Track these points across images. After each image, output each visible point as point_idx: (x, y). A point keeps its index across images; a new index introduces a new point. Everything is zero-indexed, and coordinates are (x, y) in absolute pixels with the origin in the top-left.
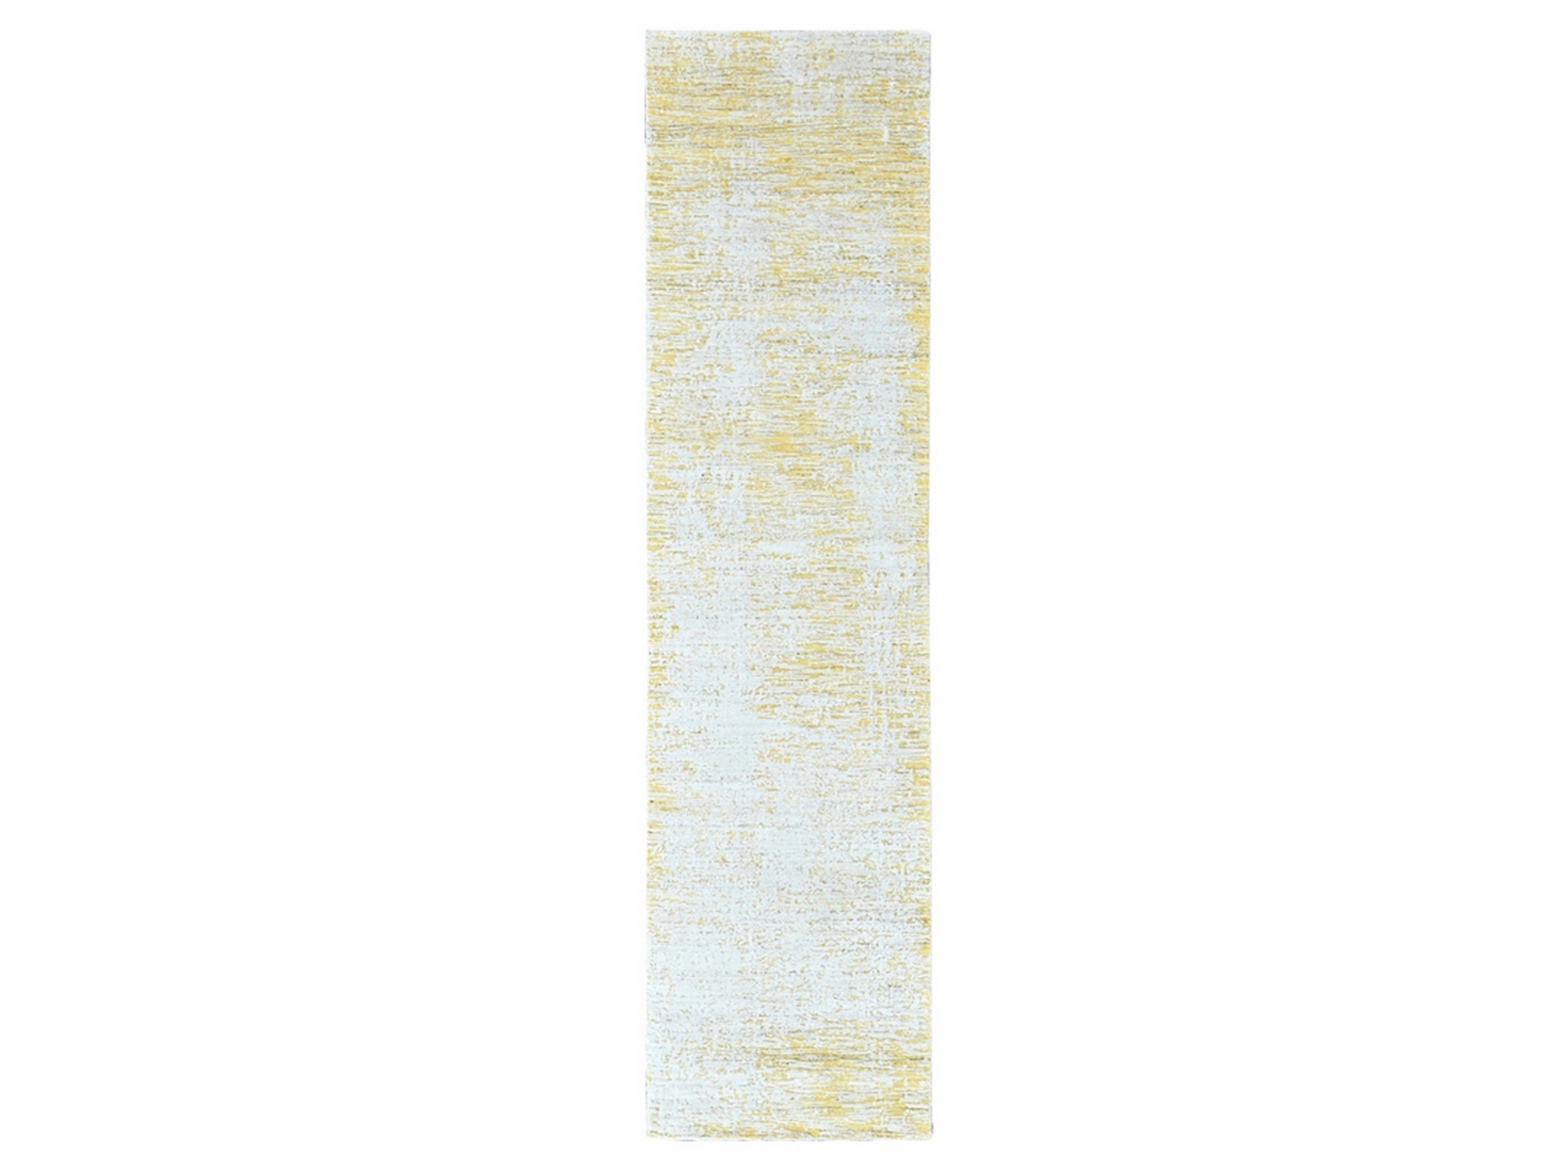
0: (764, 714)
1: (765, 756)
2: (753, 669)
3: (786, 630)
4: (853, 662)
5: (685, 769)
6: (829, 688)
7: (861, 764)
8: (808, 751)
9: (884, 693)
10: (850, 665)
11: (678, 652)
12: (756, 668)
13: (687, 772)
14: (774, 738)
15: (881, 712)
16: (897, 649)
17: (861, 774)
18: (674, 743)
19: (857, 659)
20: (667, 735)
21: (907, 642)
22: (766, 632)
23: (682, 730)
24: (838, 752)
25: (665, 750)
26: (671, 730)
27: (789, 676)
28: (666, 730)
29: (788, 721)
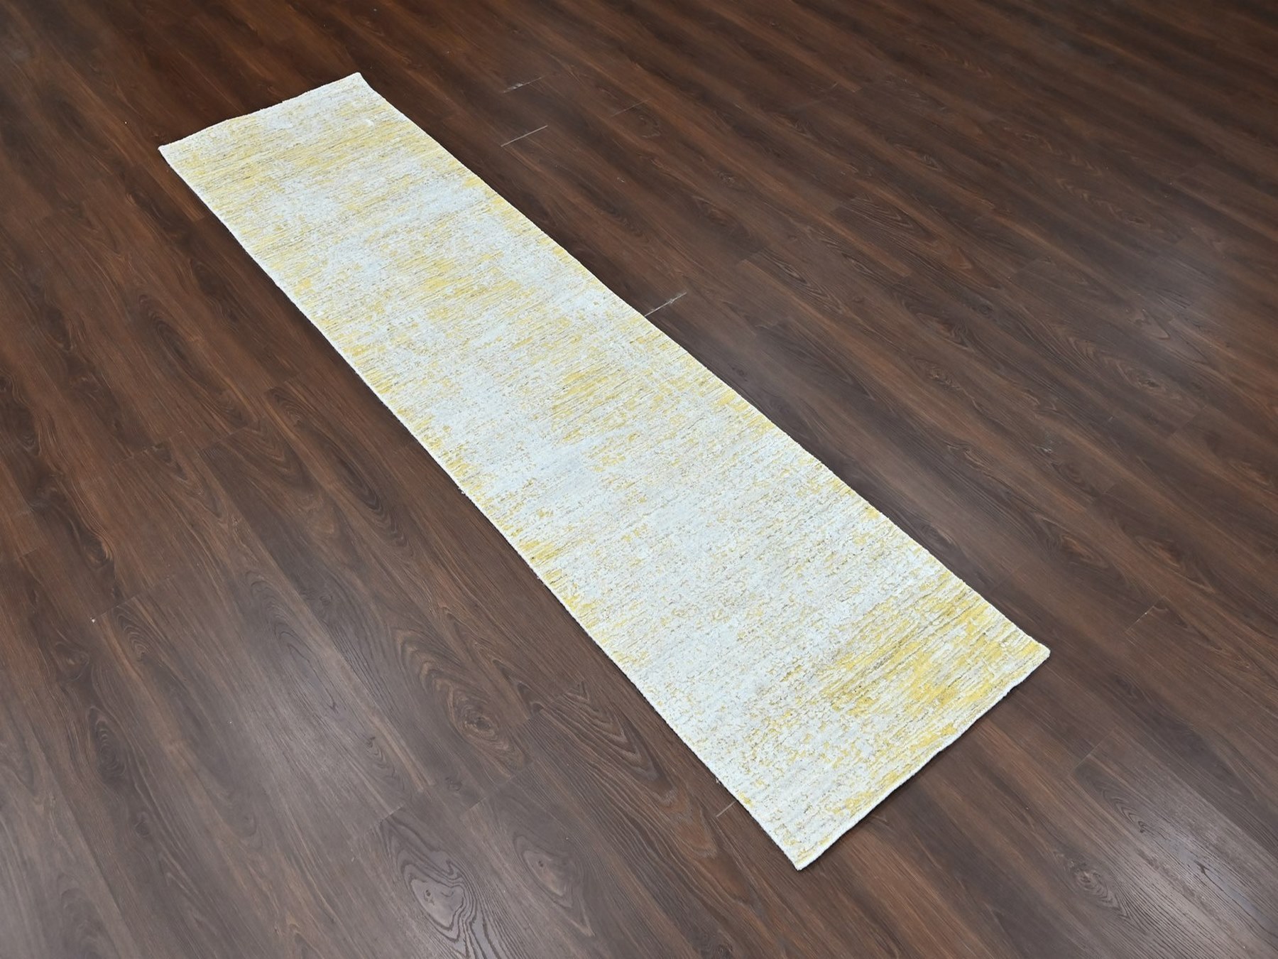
0: (574, 440)
1: (601, 466)
2: (536, 418)
3: (539, 380)
4: (611, 369)
5: (542, 516)
6: (608, 395)
7: (684, 425)
8: (633, 443)
9: (654, 373)
10: (611, 372)
11: (463, 442)
12: (537, 415)
13: (545, 517)
14: (597, 450)
15: (664, 385)
16: (636, 344)
17: (689, 431)
18: (515, 504)
19: (612, 366)
20: (504, 502)
21: (640, 336)
22: (524, 390)
23: (513, 491)
24: (659, 428)
25: (512, 514)
26: (503, 496)
27: (569, 406)
28: (499, 499)
29: (597, 433)
